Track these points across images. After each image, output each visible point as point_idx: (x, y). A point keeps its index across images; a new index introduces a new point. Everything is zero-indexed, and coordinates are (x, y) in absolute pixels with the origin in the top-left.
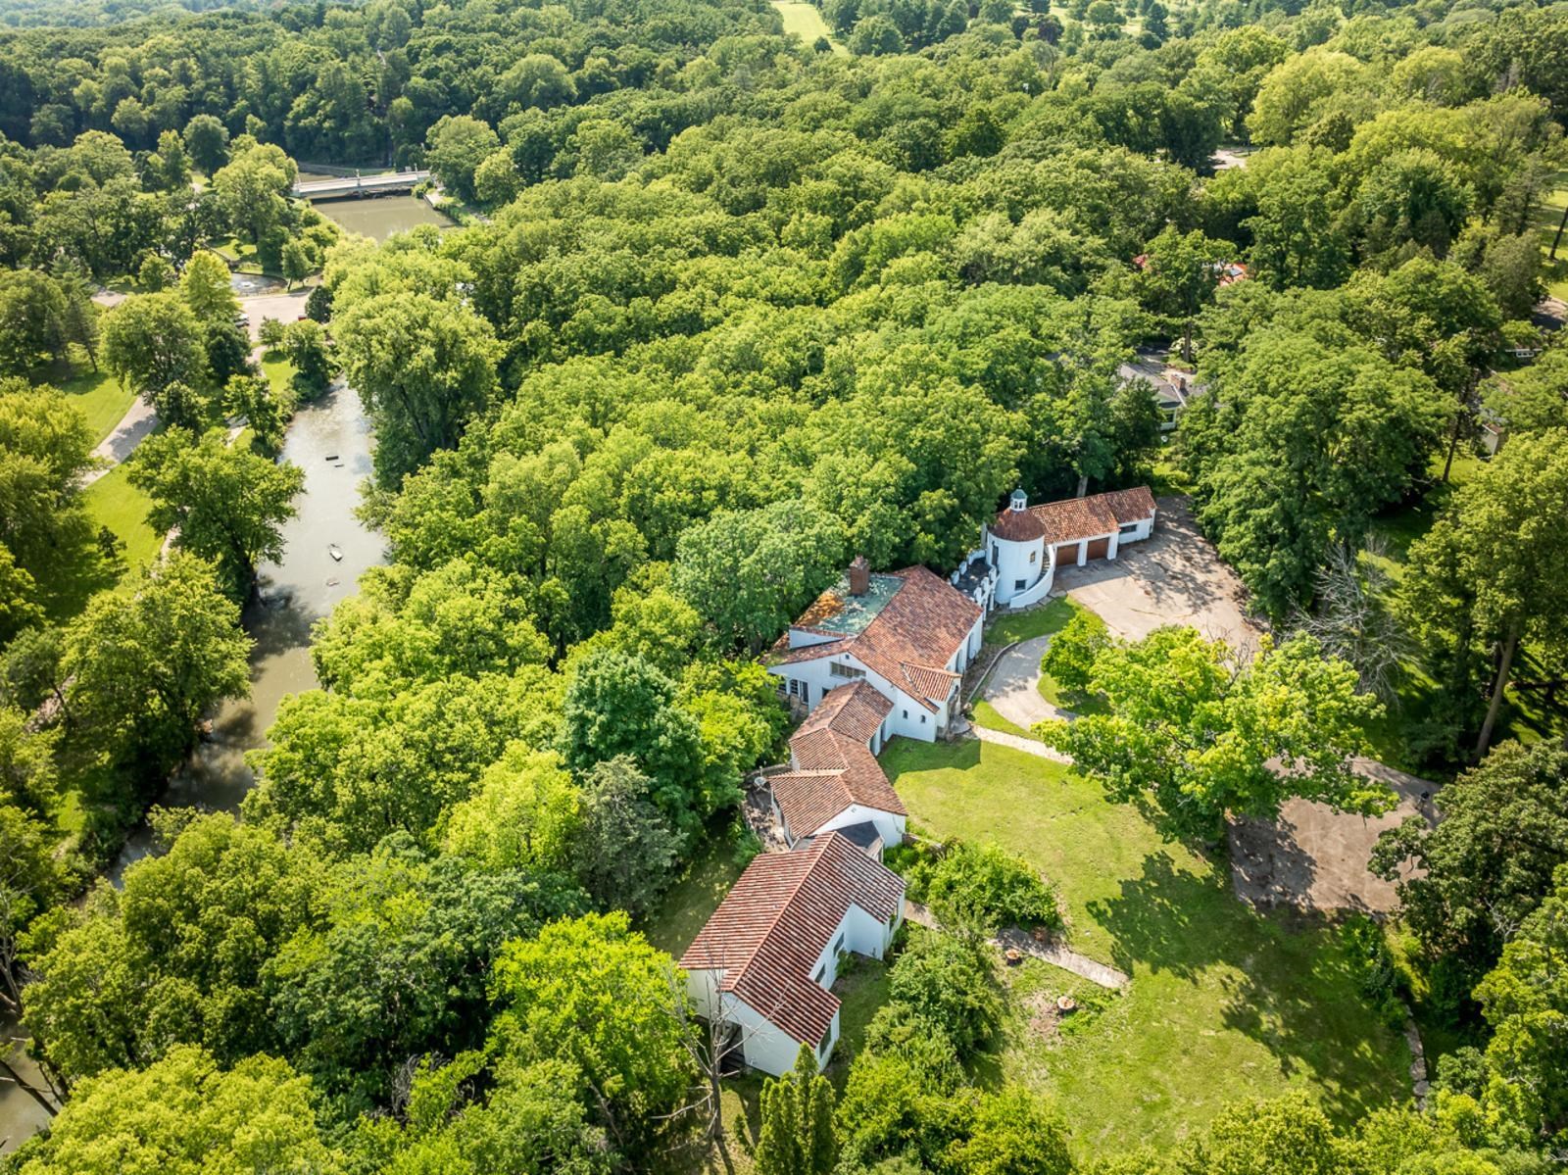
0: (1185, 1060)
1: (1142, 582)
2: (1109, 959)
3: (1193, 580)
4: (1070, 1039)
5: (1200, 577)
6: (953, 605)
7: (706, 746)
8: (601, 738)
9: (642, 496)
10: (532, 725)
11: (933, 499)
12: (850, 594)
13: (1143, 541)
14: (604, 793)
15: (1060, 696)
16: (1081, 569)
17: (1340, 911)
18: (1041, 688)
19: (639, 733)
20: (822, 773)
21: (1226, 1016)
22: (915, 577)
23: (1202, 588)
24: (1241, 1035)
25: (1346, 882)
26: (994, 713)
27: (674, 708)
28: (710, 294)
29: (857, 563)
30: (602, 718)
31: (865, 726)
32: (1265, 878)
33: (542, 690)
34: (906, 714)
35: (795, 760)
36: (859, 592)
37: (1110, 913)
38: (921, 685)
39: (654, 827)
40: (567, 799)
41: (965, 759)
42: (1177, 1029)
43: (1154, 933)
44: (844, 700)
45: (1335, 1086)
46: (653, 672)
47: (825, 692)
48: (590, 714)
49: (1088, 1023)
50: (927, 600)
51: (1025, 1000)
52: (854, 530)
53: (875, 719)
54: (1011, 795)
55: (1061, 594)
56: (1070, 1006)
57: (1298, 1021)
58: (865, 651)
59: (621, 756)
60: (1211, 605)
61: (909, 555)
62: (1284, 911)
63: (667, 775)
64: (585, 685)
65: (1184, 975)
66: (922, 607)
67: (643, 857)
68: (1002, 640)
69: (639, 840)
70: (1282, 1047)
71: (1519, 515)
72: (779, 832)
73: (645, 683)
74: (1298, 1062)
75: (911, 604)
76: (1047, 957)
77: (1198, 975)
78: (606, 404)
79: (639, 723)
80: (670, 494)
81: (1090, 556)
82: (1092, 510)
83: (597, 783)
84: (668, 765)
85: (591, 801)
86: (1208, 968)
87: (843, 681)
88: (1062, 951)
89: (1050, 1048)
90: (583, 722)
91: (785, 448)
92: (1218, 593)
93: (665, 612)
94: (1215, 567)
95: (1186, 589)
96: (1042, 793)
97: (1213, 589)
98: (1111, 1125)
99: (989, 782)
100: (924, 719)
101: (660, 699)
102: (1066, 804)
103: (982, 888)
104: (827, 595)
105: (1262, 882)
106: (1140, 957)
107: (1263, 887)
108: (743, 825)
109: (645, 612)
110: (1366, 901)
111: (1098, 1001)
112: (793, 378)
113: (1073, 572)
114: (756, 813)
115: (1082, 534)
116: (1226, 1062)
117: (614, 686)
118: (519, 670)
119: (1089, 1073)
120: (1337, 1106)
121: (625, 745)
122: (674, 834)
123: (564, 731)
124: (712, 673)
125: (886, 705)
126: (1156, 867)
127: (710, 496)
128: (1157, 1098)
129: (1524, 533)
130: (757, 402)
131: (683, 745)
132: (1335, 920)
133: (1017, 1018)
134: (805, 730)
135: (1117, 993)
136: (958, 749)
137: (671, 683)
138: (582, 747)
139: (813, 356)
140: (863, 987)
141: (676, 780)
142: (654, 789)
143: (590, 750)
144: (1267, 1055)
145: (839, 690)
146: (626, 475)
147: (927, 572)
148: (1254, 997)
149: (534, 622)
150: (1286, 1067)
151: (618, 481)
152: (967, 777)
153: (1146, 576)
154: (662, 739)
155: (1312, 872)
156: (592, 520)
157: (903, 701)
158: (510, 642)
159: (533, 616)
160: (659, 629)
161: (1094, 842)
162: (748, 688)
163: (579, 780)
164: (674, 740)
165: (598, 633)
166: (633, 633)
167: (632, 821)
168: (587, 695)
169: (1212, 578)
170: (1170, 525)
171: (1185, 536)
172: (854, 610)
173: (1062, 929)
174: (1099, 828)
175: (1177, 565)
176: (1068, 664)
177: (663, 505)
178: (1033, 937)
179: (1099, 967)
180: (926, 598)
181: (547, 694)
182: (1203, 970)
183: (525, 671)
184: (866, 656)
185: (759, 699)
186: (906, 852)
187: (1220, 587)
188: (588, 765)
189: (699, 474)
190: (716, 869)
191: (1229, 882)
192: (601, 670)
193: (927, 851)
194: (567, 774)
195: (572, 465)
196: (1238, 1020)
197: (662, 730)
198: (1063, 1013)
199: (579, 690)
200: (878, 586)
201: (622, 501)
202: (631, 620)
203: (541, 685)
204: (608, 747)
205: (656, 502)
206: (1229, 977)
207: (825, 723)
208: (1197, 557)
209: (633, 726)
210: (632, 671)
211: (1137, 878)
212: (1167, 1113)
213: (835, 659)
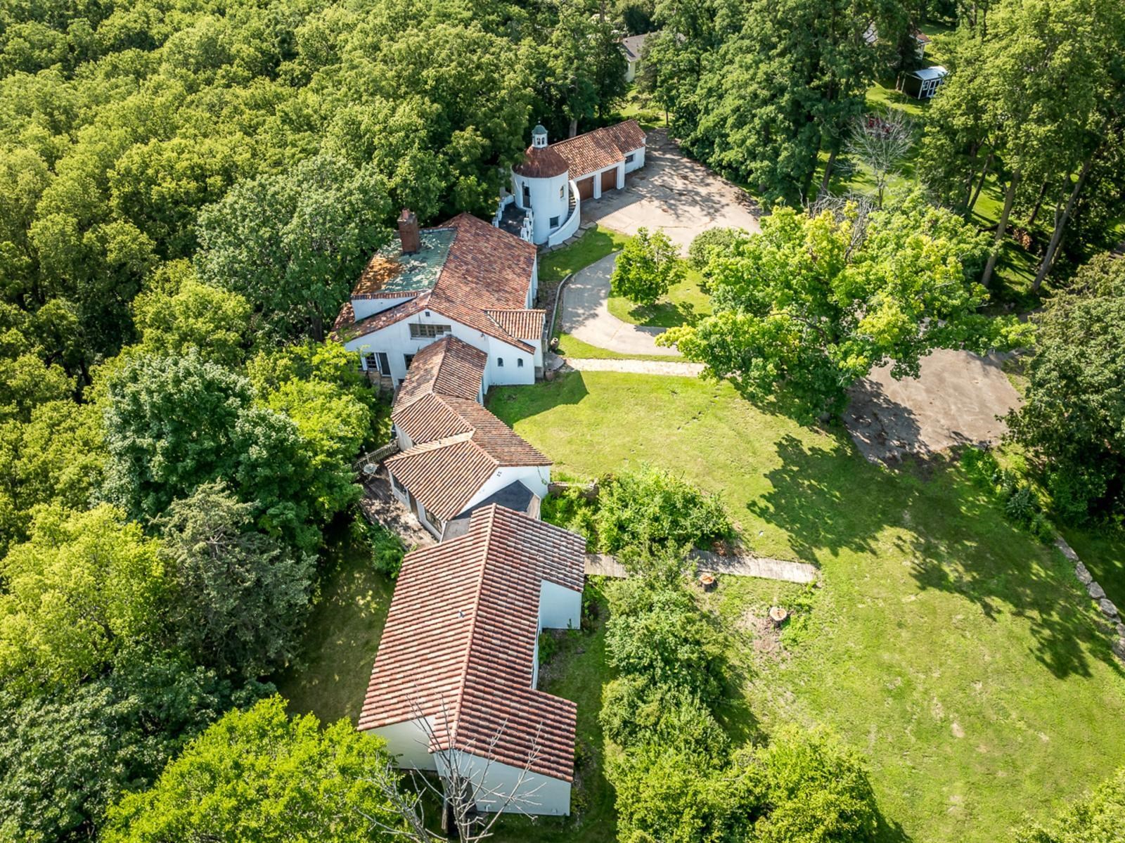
0: (905, 634)
1: (656, 203)
2: (792, 554)
3: (697, 194)
4: (797, 649)
5: (703, 191)
6: (509, 247)
7: (309, 444)
8: (169, 469)
9: (136, 193)
10: (68, 474)
11: (465, 138)
12: (403, 254)
13: (640, 169)
14: (194, 540)
15: (632, 314)
16: (599, 201)
17: (952, 449)
18: (612, 310)
19: (217, 450)
20: (447, 442)
21: (915, 577)
22: (465, 226)
23: (707, 199)
24: (937, 592)
25: (943, 422)
26: (579, 343)
27: (257, 408)
28: (153, 12)
29: (405, 217)
30: (163, 443)
31: (468, 382)
32: (880, 435)
33: (72, 429)
34: (500, 362)
35: (404, 437)
36: (412, 249)
37: (772, 509)
38: (511, 328)
39: (273, 560)
40: (142, 559)
41: (572, 392)
42: (881, 604)
43: (817, 515)
44: (438, 359)
45: (1035, 614)
46: (215, 371)
47: (409, 359)
48: (146, 442)
49: (805, 627)
50: (486, 246)
51: (738, 624)
52: (397, 180)
53: (475, 373)
54: (631, 417)
55: (591, 225)
56: (784, 616)
57: (973, 561)
58: (445, 305)
59: (205, 486)
60: (724, 211)
61: (452, 204)
62: (911, 462)
63: (271, 493)
64: (126, 405)
65: (861, 549)
66: (482, 252)
67: (268, 602)
68: (555, 277)
69: (258, 582)
70: (975, 591)
71: (1053, 42)
72: (410, 518)
73: (210, 385)
74: (995, 602)
75: (470, 251)
76: (738, 571)
77: (873, 544)
78: (66, 112)
79: (214, 438)
80: (168, 185)
81: (604, 189)
82: (597, 143)
83: (181, 529)
84: (268, 481)
85: (181, 554)
86: (878, 535)
87: (425, 342)
88: (747, 560)
89: (783, 667)
90: (138, 456)
91: (286, 119)
92: (724, 201)
93: (203, 306)
94: (710, 180)
95: (695, 203)
96: (658, 408)
97: (717, 198)
98: (873, 729)
99: (605, 409)
100: (520, 362)
101: (233, 402)
102: (684, 413)
103: (656, 519)
104: (378, 261)
105: (880, 440)
106: (817, 543)
107: (883, 444)
108: (368, 523)
109: (178, 310)
110: (966, 434)
111: (802, 600)
112: (267, 67)
113: (593, 204)
114: (377, 505)
115: (596, 166)
116: (939, 622)
117: (168, 398)
118: (35, 413)
119: (829, 680)
120: (1047, 632)
121: (204, 470)
122: (299, 560)
123: (116, 473)
124: (282, 362)
125: (479, 357)
126: (788, 449)
127: (216, 181)
128: (899, 682)
129: (1059, 59)
130: (238, 90)
131: (282, 450)
132: (953, 459)
133: (739, 645)
134: (405, 402)
135: (815, 586)
136: (561, 386)
137: (242, 381)
138: (147, 486)
139: (283, 41)
140: (574, 668)
141: (282, 497)
142: (259, 513)
143: (157, 487)
144: (967, 602)
145: (425, 353)
146: (110, 173)
147: (474, 219)
148: (929, 551)
149: (40, 355)
150: (988, 610)
151: (103, 183)
152: (581, 410)
153: (657, 198)
154: (254, 452)
155: (914, 421)
156: (82, 228)
157: (496, 348)
158: (12, 383)
159: (38, 348)
160: (201, 325)
161: (726, 442)
162: (326, 370)
163: (152, 531)
164: (270, 448)
165: (125, 348)
166: (171, 338)
167: (241, 563)
168: (132, 419)
169: (712, 189)
170: (656, 154)
171: (673, 161)
172: (414, 268)
173: (738, 537)
174: (723, 428)
175: (679, 184)
176: (640, 279)
177: (163, 198)
178: (715, 552)
179: (787, 566)
180: (482, 244)
181: (79, 432)
182: (876, 539)
183: (44, 412)
184: (447, 309)
185: (344, 379)
186: (561, 503)
187: (722, 196)
188: (161, 508)
189: (196, 159)
190: (351, 580)
191: (854, 447)
192: (145, 381)
193: (581, 495)
194: (133, 526)
195: (39, 173)
196: (929, 578)
197: (249, 440)
198: (780, 625)
199: (121, 413)
200: (429, 240)
201: (114, 202)
202: (163, 322)
203: (69, 422)
204: (182, 478)
205: (155, 197)
206: (899, 538)
207: (427, 388)
208: (691, 175)
209: (209, 444)
210: (188, 374)
211: (779, 467)
212: (916, 695)
213: (414, 319)
